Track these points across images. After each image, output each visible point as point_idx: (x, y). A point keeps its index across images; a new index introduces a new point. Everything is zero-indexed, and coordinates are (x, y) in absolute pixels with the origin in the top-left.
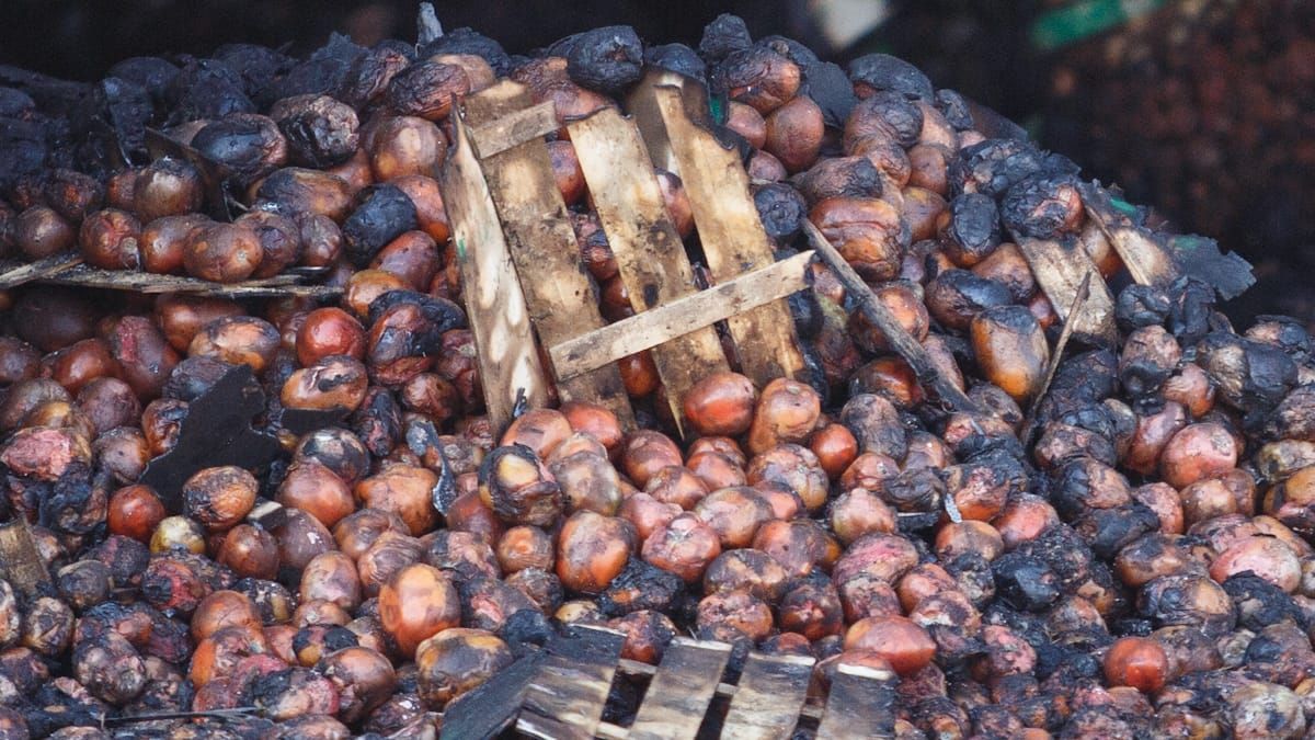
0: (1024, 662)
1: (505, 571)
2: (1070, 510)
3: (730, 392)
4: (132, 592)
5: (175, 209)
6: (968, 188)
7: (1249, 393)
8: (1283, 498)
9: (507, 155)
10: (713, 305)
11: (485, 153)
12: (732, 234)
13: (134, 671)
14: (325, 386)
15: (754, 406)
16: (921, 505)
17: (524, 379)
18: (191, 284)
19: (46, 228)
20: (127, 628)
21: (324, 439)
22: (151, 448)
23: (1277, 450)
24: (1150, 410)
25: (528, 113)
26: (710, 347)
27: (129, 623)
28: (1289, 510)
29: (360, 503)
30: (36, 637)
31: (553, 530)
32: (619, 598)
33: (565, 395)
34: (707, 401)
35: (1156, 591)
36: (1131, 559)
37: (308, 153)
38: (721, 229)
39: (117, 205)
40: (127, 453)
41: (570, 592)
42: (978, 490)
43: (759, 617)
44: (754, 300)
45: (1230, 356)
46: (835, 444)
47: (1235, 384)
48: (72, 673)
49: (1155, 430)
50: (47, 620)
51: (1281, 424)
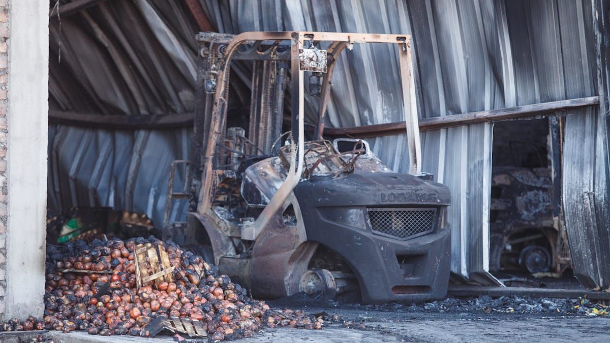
0: (211, 319)
1: (145, 308)
2: (208, 299)
3: (165, 285)
4: (98, 312)
5: (89, 262)
6: (184, 258)
7: (224, 284)
8: (228, 297)
9: (140, 254)
10: (163, 273)
11: (137, 253)
12: (166, 264)
13: (101, 322)
14: (116, 284)
15: (168, 286)
16: (191, 299)
17: (140, 283)
18: (95, 271)
19: (69, 264)
20: (99, 317)
21: (116, 291)
22: (94, 293)
23: (227, 291)
24: (211, 286)
25: (143, 248)
26: (162, 279)
27: (98, 316)
28: (229, 299)
29: (122, 300)
30: (87, 318)
31: (150, 303)
32: (160, 311)
33: (144, 285)
34: (162, 286)
35: (220, 310)
36: (216, 306)
37: (104, 254)
38: (165, 263)
39: (79, 261)
40: (91, 294)
41: (153, 311)
42: (198, 297)
43: (178, 313)
44: (168, 272)
45: (221, 279)
46: (178, 291)
47: (221, 283)
48: (93, 323)
49: (212, 289)
50: (88, 316)
51: (228, 288)
